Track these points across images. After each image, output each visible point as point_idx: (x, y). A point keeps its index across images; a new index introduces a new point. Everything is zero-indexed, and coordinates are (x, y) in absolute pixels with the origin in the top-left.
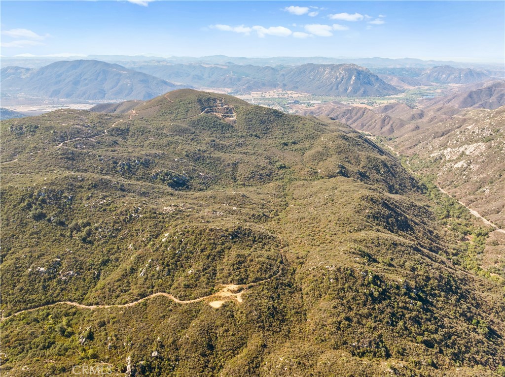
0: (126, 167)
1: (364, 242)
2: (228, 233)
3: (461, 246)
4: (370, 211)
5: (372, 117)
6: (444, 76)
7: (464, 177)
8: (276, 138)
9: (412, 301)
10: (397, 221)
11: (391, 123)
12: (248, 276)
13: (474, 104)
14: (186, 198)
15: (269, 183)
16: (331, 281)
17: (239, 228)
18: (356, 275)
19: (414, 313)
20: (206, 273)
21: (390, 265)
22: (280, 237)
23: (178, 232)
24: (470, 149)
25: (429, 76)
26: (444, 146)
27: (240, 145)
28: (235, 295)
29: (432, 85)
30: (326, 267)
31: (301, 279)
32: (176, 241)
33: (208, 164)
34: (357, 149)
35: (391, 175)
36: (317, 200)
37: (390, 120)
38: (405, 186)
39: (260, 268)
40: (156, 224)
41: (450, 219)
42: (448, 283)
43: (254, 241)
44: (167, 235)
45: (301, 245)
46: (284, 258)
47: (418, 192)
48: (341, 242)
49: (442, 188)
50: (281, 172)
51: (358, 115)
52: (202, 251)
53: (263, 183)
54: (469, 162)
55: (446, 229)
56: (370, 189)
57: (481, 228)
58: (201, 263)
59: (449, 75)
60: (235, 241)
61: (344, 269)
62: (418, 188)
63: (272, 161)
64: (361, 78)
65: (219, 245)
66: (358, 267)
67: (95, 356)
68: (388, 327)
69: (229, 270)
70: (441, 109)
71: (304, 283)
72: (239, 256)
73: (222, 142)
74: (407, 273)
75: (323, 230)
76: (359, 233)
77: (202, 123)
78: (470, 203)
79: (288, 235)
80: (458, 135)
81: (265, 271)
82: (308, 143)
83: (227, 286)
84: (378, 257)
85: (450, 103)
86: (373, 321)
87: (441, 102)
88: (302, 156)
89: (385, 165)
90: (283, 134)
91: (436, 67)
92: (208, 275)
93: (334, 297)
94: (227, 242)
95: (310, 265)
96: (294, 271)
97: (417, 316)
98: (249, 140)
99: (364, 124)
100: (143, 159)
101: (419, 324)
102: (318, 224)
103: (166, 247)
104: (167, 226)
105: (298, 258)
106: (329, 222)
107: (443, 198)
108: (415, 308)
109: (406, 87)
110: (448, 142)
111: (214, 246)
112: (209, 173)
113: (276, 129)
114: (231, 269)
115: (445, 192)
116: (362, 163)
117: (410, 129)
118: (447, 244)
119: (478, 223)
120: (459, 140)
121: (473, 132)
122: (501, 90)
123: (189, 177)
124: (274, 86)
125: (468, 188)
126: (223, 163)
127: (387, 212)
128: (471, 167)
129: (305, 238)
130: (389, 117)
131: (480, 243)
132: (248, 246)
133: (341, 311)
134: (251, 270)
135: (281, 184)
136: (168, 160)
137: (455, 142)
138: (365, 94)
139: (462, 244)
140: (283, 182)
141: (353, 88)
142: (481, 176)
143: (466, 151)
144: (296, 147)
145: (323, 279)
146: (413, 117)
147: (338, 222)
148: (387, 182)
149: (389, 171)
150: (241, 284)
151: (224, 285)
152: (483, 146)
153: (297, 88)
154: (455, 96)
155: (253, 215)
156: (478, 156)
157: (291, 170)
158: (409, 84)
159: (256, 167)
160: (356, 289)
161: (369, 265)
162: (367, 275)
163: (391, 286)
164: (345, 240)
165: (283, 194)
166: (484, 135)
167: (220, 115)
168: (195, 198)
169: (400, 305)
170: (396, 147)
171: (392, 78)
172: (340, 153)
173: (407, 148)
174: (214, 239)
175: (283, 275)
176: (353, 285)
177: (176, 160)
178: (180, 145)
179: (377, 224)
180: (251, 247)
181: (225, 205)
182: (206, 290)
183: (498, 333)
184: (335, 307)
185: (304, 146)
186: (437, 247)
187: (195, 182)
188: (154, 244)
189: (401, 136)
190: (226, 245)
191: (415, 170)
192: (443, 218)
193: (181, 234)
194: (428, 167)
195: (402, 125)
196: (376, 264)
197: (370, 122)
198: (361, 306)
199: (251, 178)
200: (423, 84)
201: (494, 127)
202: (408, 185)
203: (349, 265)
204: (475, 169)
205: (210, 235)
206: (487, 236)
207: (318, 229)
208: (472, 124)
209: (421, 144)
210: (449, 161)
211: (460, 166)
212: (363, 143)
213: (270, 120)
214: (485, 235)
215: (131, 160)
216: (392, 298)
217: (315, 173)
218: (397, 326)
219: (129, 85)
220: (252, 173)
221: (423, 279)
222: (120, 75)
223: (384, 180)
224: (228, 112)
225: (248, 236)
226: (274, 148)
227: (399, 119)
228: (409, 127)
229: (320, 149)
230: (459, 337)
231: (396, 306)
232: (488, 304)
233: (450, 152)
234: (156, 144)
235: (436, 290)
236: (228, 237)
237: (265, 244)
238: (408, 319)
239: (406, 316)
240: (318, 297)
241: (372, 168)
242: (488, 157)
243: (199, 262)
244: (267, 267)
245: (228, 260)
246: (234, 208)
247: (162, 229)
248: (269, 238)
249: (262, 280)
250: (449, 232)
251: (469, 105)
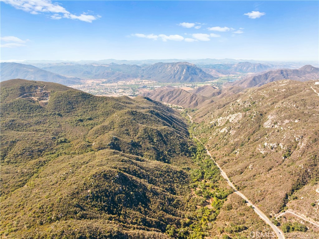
5: (185, 95)
6: (245, 68)
7: (225, 140)
8: (76, 115)
11: (197, 99)
13: (257, 84)
15: (37, 158)
24: (232, 118)
25: (236, 69)
26: (220, 115)
27: (38, 123)
29: (237, 74)
37: (196, 97)
38: (174, 152)
41: (201, 181)
47: (186, 155)
49: (209, 150)
50: (58, 146)
51: (177, 94)
54: (229, 128)
57: (223, 190)
59: (248, 68)
62: (187, 151)
63: (56, 137)
64: (190, 71)
70: (232, 88)
78: (224, 164)
80: (230, 107)
82: (102, 118)
85: (242, 84)
87: (237, 84)
88: (89, 130)
90: (84, 112)
91: (240, 63)
99: (180, 101)
109: (220, 75)
113: (80, 108)
115: (209, 154)
117: (208, 102)
119: (223, 184)
120: (229, 110)
122: (273, 75)
125: (225, 150)
128: (231, 132)
137: (227, 112)
138: (192, 80)
141: (184, 77)
142: (236, 140)
143: (230, 119)
144: (90, 122)
146: (213, 95)
148: (156, 150)
149: (162, 139)
152: (241, 115)
153: (150, 78)
154: (245, 80)
156: (236, 123)
157: (69, 144)
158: (223, 73)
159: (33, 143)
166: (245, 106)
167: (36, 99)
170: (194, 116)
171: (213, 71)
173: (200, 117)
185: (96, 122)
192: (196, 181)
194: (205, 132)
195: (203, 100)
197: (184, 99)
200: (231, 73)
201: (252, 100)
202: (178, 150)
204: (233, 134)
206: (225, 199)
209: (208, 114)
210: (219, 127)
211: (223, 132)
217: (89, 146)
219: (32, 78)
222: (28, 72)
223: (154, 148)
224: (44, 96)
226: (68, 124)
227: (203, 96)
229: (107, 123)
233: (221, 120)
242: (242, 124)
251: (253, 85)
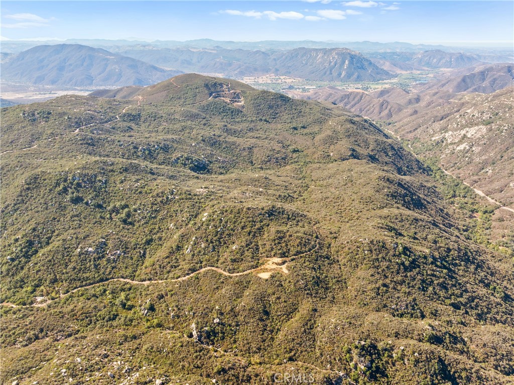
0: (147, 152)
1: (389, 218)
2: (264, 211)
3: (470, 223)
4: (389, 190)
5: (370, 102)
6: (435, 60)
7: (467, 159)
8: (285, 122)
9: (438, 269)
10: (412, 199)
11: (389, 107)
12: (289, 250)
13: (468, 88)
14: (212, 181)
15: (285, 166)
16: (366, 252)
17: (273, 207)
18: (388, 247)
19: (442, 280)
20: (249, 248)
21: (415, 238)
22: (310, 215)
23: (216, 211)
24: (471, 132)
25: (420, 61)
26: (445, 129)
27: (251, 130)
28: (280, 267)
29: (424, 70)
30: (360, 240)
31: (337, 252)
32: (216, 220)
33: (224, 148)
34: (364, 133)
35: (399, 158)
36: (336, 181)
37: (388, 105)
38: (412, 168)
39: (300, 243)
40: (193, 205)
41: (456, 198)
42: (466, 254)
43: (289, 219)
44: (206, 214)
45: (331, 222)
46: (318, 233)
47: (425, 173)
48: (368, 219)
49: (446, 170)
50: (295, 155)
51: (356, 100)
52: (243, 228)
53: (279, 166)
54: (471, 144)
55: (454, 208)
56: (383, 170)
57: (486, 206)
58: (244, 239)
59: (440, 59)
60: (272, 219)
61: (377, 242)
62: (424, 170)
63: (284, 145)
64: (354, 62)
65: (257, 222)
66: (389, 240)
67: (159, 325)
68: (420, 292)
69: (271, 245)
70: (437, 93)
71: (340, 255)
72: (278, 232)
73: (233, 127)
74: (430, 245)
75: (349, 208)
76: (382, 210)
77: (212, 108)
78: (474, 184)
79: (317, 213)
80: (458, 118)
81: (305, 245)
82: (317, 127)
83: (271, 259)
84: (403, 231)
85: (444, 88)
86: (407, 286)
87: (435, 87)
88: (313, 139)
89: (393, 148)
90: (291, 118)
91: (427, 51)
92: (251, 250)
93: (370, 267)
94: (265, 219)
95: (343, 239)
96: (330, 245)
97: (444, 282)
98: (260, 125)
100: (162, 143)
101: (446, 289)
102: (342, 203)
103: (208, 225)
104: (203, 206)
105: (331, 233)
106: (353, 201)
107: (448, 179)
108: (442, 275)
109: (399, 71)
110: (448, 125)
111: (253, 223)
112: (226, 157)
113: (284, 114)
114: (273, 244)
115: (449, 174)
116: (371, 146)
117: (409, 113)
118: (457, 221)
119: (483, 201)
120: (459, 123)
121: (473, 116)
122: (494, 75)
123: (208, 161)
124: (266, 70)
125: (471, 169)
126: (239, 147)
127: (403, 192)
128: (474, 149)
129: (334, 216)
130: (387, 102)
131: (487, 220)
132: (283, 223)
133: (378, 278)
134: (292, 244)
135: (297, 167)
136: (185, 145)
137: (456, 125)
138: (359, 79)
139: (471, 221)
140: (299, 165)
141: (347, 73)
142: (483, 158)
143: (467, 134)
144: (306, 131)
145: (358, 251)
146: (410, 102)
147: (361, 201)
148: (395, 165)
149: (397, 154)
150: (283, 257)
151: (268, 259)
152: (484, 129)
153: (290, 73)
154: (449, 81)
155: (280, 196)
156: (479, 139)
157: (305, 153)
158: (402, 68)
159: (271, 151)
160: (389, 259)
161: (397, 238)
162: (397, 247)
163: (419, 256)
164: (371, 217)
165: (301, 176)
166: (484, 118)
167: (228, 100)
168: (221, 181)
169: (429, 273)
170: (396, 131)
171: (385, 63)
172: (349, 136)
173: (408, 133)
174: (252, 217)
175: (321, 248)
176: (386, 255)
177: (193, 144)
178: (195, 130)
179: (396, 202)
180: (287, 224)
181: (250, 186)
182: (252, 263)
183: (512, 297)
184: (372, 275)
185: (313, 130)
186: (449, 224)
187: (215, 167)
188: (196, 223)
189: (400, 121)
190: (264, 222)
191: (418, 153)
192: (450, 198)
193: (220, 213)
194: (430, 150)
195: (400, 110)
196: (402, 237)
197: (368, 107)
198: (395, 274)
199: (267, 161)
200: (415, 69)
201: (493, 110)
202: (415, 167)
203: (381, 238)
204: (477, 151)
205: (248, 213)
206: (492, 213)
207: (343, 207)
208: (471, 108)
209: (421, 128)
210: (451, 144)
211: (462, 149)
212: (369, 127)
213: (278, 105)
214: (490, 213)
215: (150, 146)
216: (421, 267)
217: (328, 156)
218: (427, 291)
219: (117, 70)
220: (268, 156)
221: (445, 251)
222: (107, 60)
223: (392, 162)
224: (235, 98)
225: (283, 214)
226: (285, 132)
227: (397, 103)
228: (408, 112)
229: (329, 133)
230: (481, 300)
231: (425, 274)
232: (501, 272)
233: (452, 135)
234: (170, 129)
235: (456, 260)
236: (265, 215)
237: (298, 221)
238: (436, 285)
239: (435, 282)
240: (355, 267)
241: (381, 151)
242: (489, 139)
243: (241, 238)
244: (305, 242)
245: (269, 236)
246: (261, 189)
247: (199, 209)
248: (301, 216)
249: (303, 253)
250: (457, 210)
251: (462, 90)
